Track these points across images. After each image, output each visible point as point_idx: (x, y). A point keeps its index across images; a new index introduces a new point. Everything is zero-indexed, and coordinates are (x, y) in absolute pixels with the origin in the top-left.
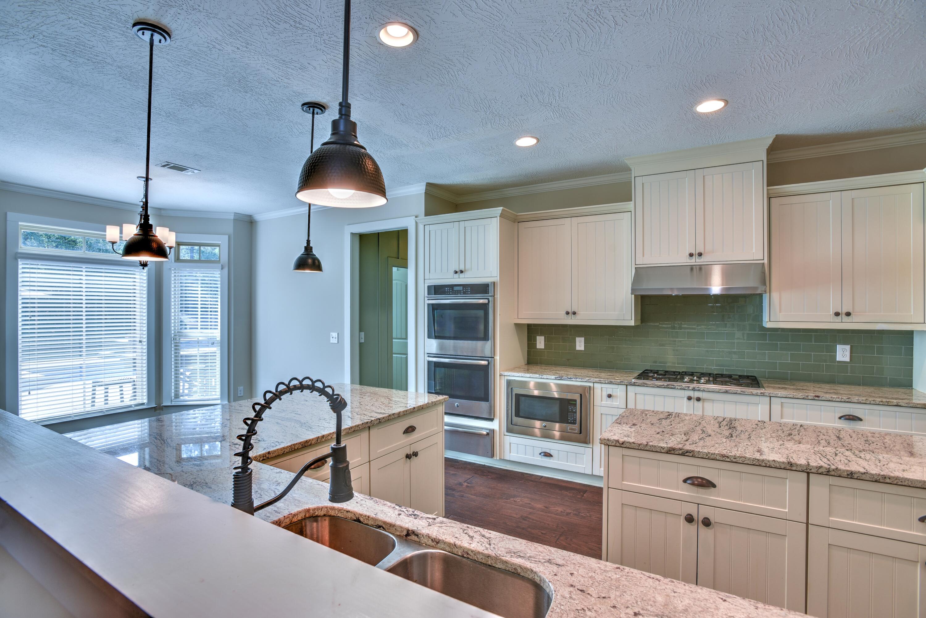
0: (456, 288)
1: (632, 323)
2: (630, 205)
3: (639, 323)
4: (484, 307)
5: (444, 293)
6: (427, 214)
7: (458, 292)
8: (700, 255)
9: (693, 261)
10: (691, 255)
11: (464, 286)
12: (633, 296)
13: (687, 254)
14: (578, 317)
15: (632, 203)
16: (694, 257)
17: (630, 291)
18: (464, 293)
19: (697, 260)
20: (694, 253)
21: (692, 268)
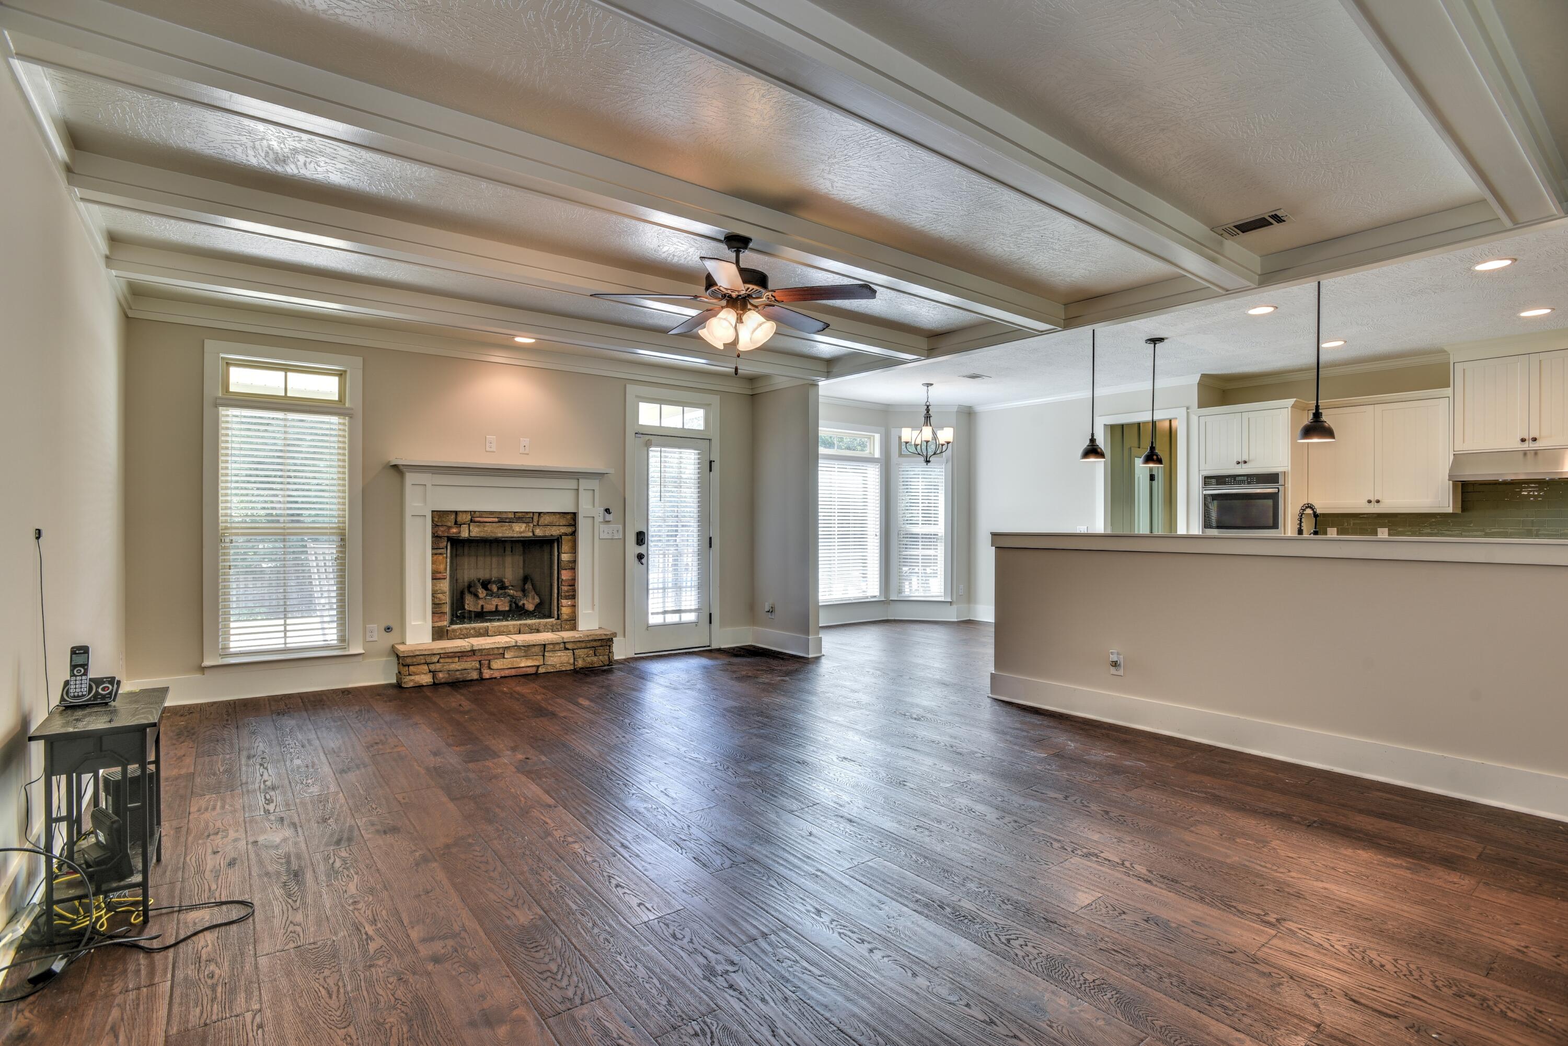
0: (1238, 479)
1: (1450, 510)
2: (1448, 391)
3: (1459, 511)
4: (1274, 497)
5: (1225, 483)
6: (1201, 406)
7: (1242, 482)
8: (1535, 440)
9: (1525, 446)
10: (1523, 440)
11: (1248, 476)
12: (1451, 482)
13: (1519, 439)
14: (1380, 505)
15: (1450, 390)
16: (1527, 442)
17: (1447, 477)
18: (1249, 483)
19: (1531, 445)
20: (1527, 438)
21: (1525, 453)
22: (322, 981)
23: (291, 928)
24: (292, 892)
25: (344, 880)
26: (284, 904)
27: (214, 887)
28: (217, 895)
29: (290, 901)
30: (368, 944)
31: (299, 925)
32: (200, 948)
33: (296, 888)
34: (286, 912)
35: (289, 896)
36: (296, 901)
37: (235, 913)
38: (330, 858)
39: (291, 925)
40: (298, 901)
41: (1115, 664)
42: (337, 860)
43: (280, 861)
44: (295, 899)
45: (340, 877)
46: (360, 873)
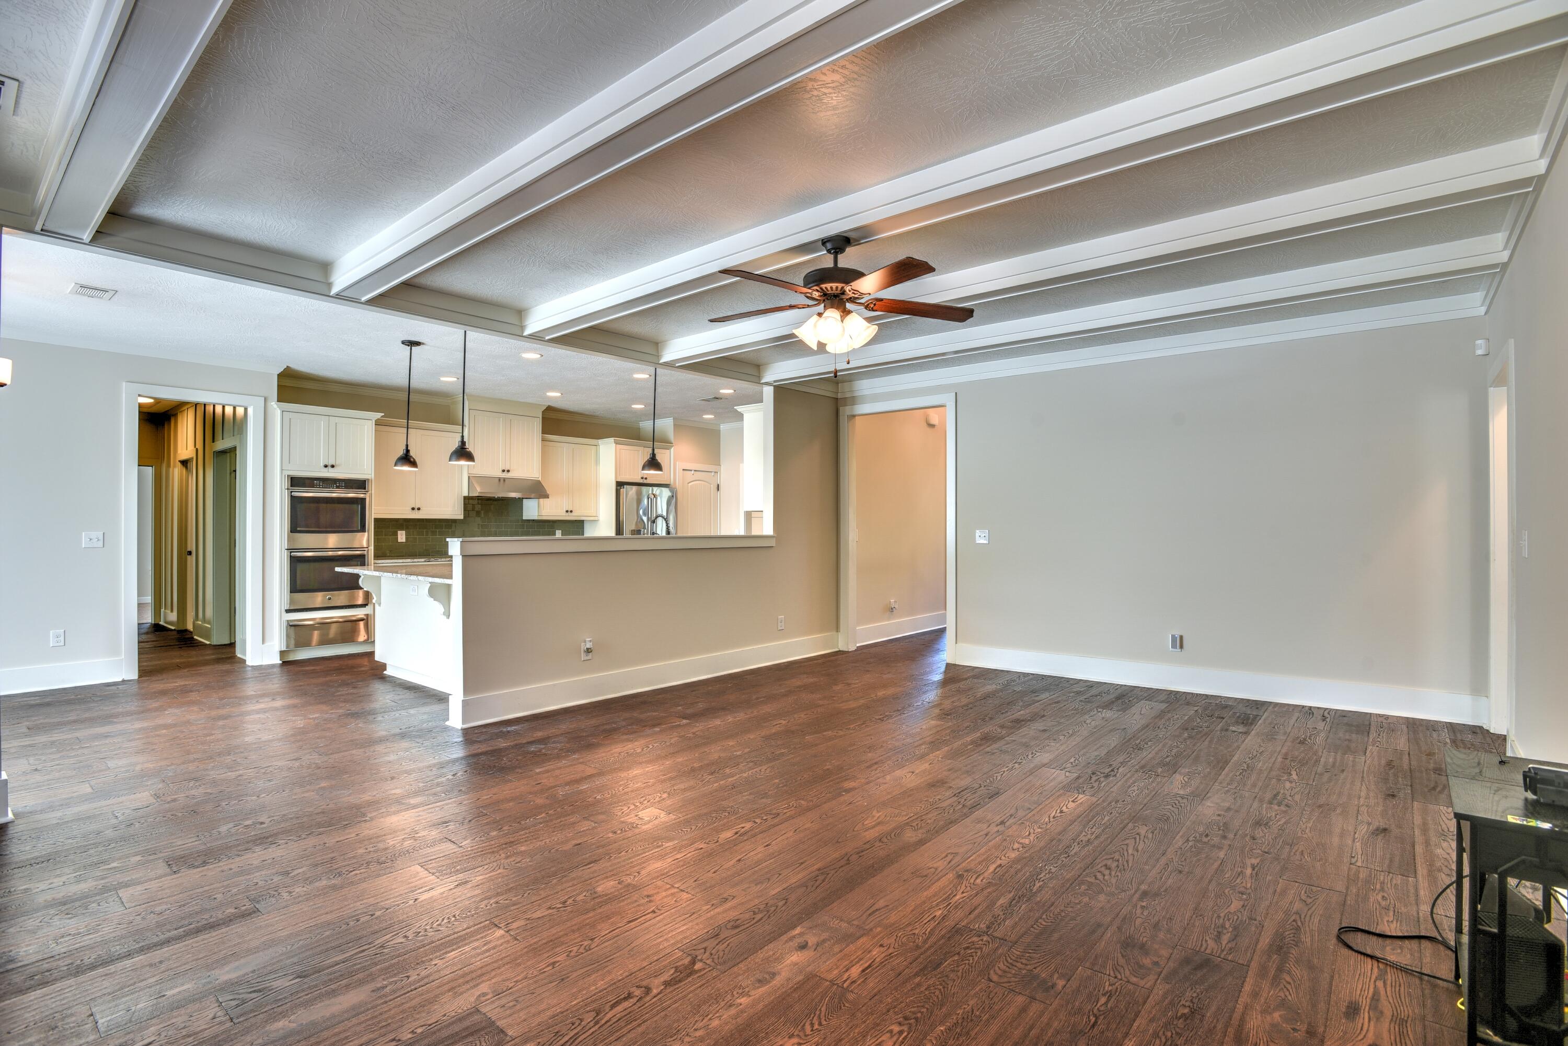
0: (326, 482)
1: (462, 517)
5: (313, 486)
7: (330, 486)
8: (508, 471)
9: (504, 475)
10: (503, 471)
11: (336, 480)
14: (421, 512)
18: (338, 487)
20: (505, 469)
22: (1303, 860)
23: (1309, 901)
24: (1293, 931)
25: (1236, 917)
26: (1307, 923)
27: (1380, 984)
28: (1376, 970)
29: (1299, 924)
30: (1258, 864)
31: (1301, 899)
32: (1395, 922)
33: (1287, 933)
34: (1308, 916)
35: (1298, 929)
36: (1294, 921)
37: (1357, 940)
38: (1231, 949)
39: (1308, 902)
40: (1292, 919)
41: (588, 651)
42: (1224, 943)
43: (1288, 978)
44: (1294, 923)
45: (1238, 922)
46: (1216, 915)
